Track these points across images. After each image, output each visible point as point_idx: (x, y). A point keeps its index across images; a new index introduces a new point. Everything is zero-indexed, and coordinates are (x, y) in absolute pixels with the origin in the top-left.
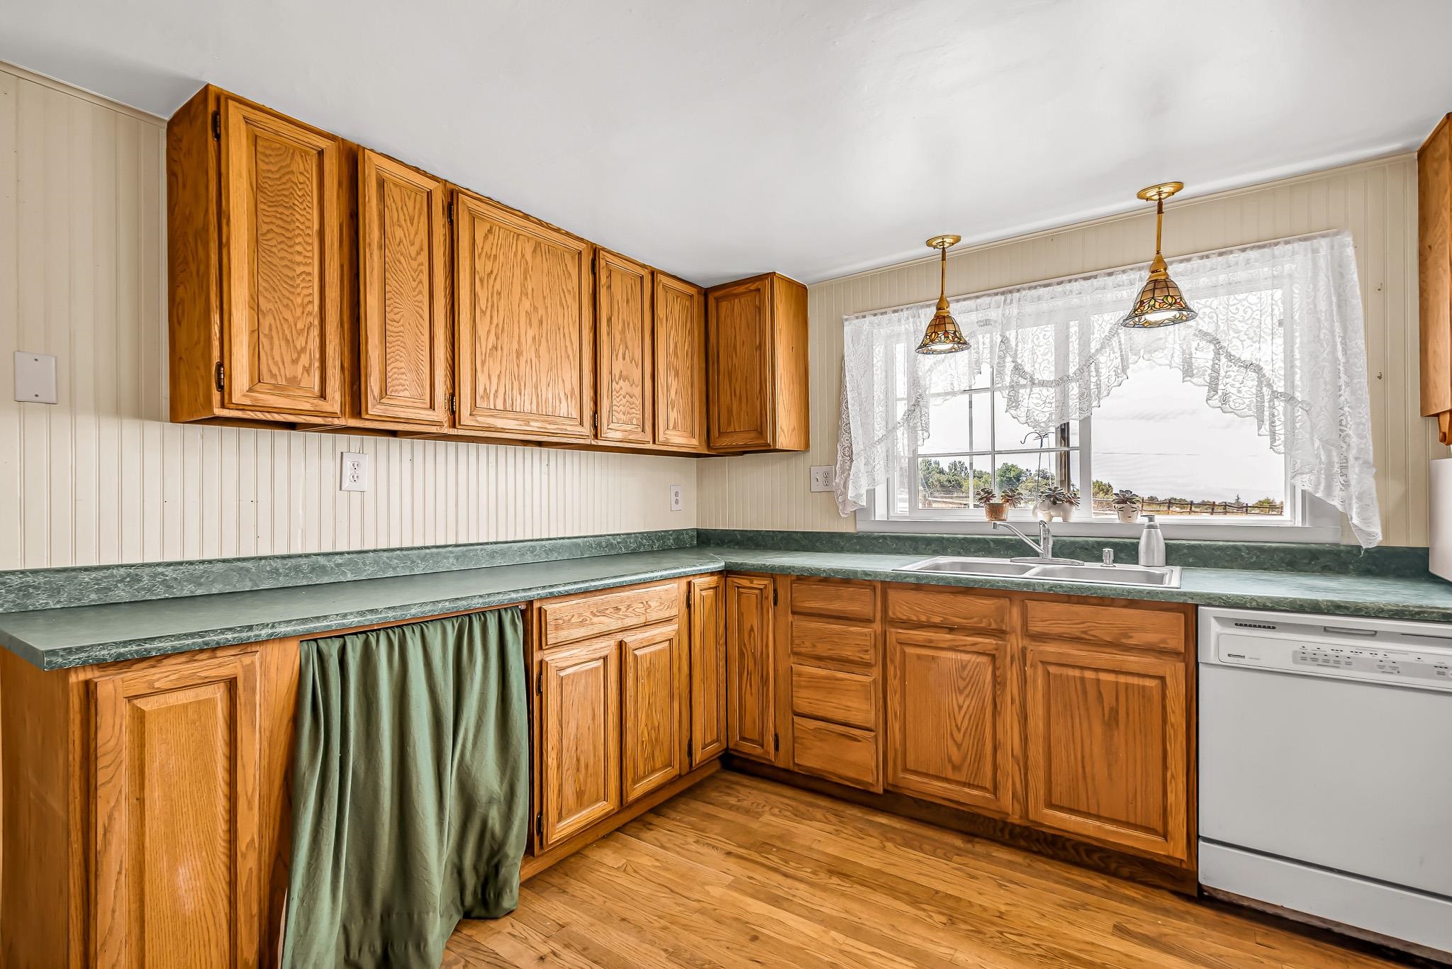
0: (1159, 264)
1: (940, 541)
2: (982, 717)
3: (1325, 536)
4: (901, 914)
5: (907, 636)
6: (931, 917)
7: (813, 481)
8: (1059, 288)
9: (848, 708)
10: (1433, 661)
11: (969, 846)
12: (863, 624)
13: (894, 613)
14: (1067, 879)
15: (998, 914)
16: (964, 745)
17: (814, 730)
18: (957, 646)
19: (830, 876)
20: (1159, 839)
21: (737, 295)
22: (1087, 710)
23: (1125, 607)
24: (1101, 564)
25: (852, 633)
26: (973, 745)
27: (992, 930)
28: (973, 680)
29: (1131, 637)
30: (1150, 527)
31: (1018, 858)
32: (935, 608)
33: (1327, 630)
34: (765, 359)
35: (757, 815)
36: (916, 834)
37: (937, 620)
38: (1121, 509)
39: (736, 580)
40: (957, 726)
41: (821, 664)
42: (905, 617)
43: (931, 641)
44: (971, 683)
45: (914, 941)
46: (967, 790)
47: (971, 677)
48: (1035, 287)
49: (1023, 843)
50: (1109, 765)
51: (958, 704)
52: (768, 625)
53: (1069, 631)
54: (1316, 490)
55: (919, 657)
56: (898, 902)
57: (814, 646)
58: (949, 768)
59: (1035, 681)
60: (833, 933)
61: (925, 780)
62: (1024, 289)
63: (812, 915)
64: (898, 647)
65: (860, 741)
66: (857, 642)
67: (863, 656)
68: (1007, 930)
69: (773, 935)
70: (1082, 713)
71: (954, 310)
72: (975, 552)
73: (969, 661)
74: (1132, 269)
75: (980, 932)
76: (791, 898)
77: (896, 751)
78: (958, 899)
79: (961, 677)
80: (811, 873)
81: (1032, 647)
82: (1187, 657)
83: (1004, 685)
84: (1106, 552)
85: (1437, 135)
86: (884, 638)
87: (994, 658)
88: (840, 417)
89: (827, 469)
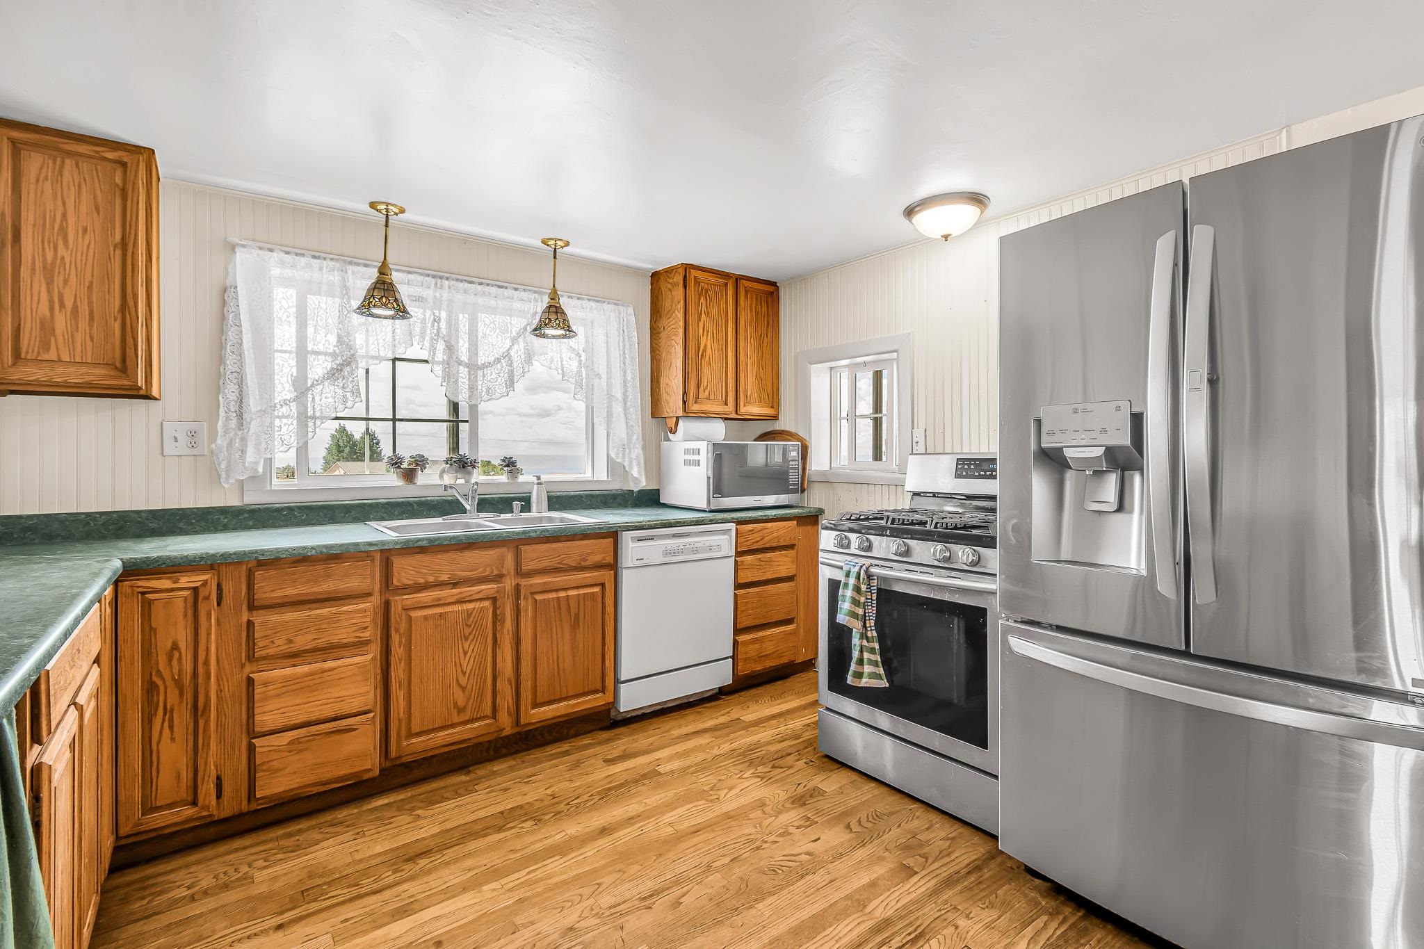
0: (554, 295)
1: (362, 507)
2: (484, 655)
3: (616, 486)
4: (505, 840)
5: (415, 600)
6: (523, 828)
7: (168, 441)
8: (480, 288)
9: (341, 699)
10: (707, 544)
11: (472, 776)
12: (358, 600)
13: (399, 581)
14: (551, 755)
15: (552, 797)
16: (468, 687)
17: (291, 743)
18: (464, 598)
19: (414, 863)
20: (601, 695)
21: (69, 154)
22: (561, 620)
23: (581, 539)
24: (511, 515)
25: (347, 612)
26: (477, 683)
27: (562, 807)
28: (477, 624)
29: (587, 560)
30: (538, 484)
31: (510, 762)
32: (443, 566)
33: (675, 536)
34: (134, 266)
35: (247, 879)
36: (428, 792)
37: (444, 577)
38: (511, 471)
39: (140, 583)
40: (462, 670)
41: (297, 661)
42: (412, 582)
43: (439, 599)
44: (475, 628)
45: (538, 846)
46: (470, 726)
47: (475, 624)
48: (462, 281)
49: (504, 751)
50: (574, 656)
51: (464, 650)
52: (209, 634)
53: (549, 564)
54: (615, 457)
55: (426, 618)
56: (490, 837)
57: (290, 641)
58: (455, 713)
59: (526, 610)
60: (485, 888)
61: (431, 736)
62: (453, 280)
63: (449, 893)
64: (404, 612)
65: (357, 729)
66: (354, 622)
67: (361, 635)
68: (570, 800)
69: (448, 928)
70: (558, 624)
71: (398, 279)
72: (399, 514)
73: (474, 608)
74: (529, 290)
75: (560, 812)
76: (412, 900)
77: (400, 721)
78: (521, 807)
79: (467, 625)
80: (393, 873)
81: (523, 582)
82: (614, 566)
83: (503, 620)
84: (517, 505)
85: (669, 271)
86: (387, 606)
87: (494, 600)
88: (221, 360)
89: (193, 426)
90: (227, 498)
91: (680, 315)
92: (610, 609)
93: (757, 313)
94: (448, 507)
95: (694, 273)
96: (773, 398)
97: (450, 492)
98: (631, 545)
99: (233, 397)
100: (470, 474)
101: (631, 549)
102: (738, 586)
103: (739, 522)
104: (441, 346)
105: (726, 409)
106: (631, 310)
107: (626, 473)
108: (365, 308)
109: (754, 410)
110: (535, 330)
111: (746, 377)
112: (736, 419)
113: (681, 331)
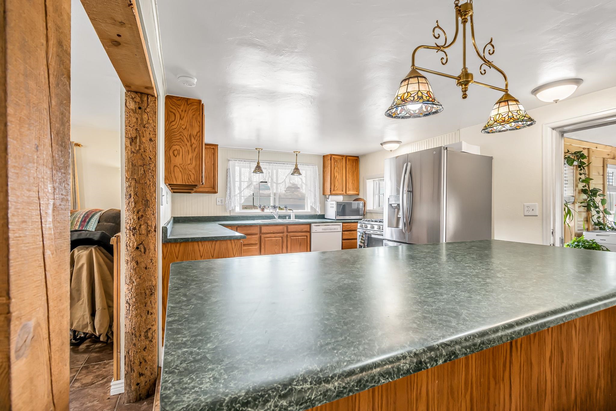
0: (296, 165)
1: (253, 217)
3: (313, 213)
5: (266, 236)
7: (217, 202)
10: (334, 228)
12: (256, 235)
13: (263, 232)
18: (276, 236)
22: (297, 244)
24: (286, 220)
25: (253, 237)
29: (303, 230)
30: (292, 212)
33: (325, 225)
37: (271, 232)
42: (265, 232)
43: (271, 236)
44: (278, 243)
51: (276, 248)
53: (294, 230)
54: (313, 205)
55: (268, 240)
59: (289, 240)
64: (264, 238)
66: (255, 239)
67: (256, 242)
71: (261, 165)
73: (278, 239)
79: (276, 242)
81: (288, 234)
82: (310, 232)
83: (284, 242)
84: (287, 217)
85: (327, 156)
86: (260, 237)
87: (282, 237)
88: (227, 185)
89: (222, 199)
90: (227, 214)
91: (330, 168)
92: (309, 242)
93: (352, 165)
94: (272, 217)
95: (333, 156)
96: (357, 189)
97: (272, 214)
98: (314, 227)
99: (229, 192)
100: (276, 210)
101: (314, 228)
102: (343, 239)
103: (343, 223)
104: (270, 179)
105: (343, 192)
106: (317, 167)
107: (315, 210)
108: (255, 172)
109: (351, 192)
110: (292, 174)
111: (349, 183)
112: (346, 195)
113: (330, 172)
